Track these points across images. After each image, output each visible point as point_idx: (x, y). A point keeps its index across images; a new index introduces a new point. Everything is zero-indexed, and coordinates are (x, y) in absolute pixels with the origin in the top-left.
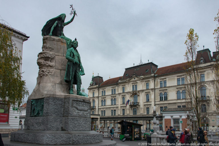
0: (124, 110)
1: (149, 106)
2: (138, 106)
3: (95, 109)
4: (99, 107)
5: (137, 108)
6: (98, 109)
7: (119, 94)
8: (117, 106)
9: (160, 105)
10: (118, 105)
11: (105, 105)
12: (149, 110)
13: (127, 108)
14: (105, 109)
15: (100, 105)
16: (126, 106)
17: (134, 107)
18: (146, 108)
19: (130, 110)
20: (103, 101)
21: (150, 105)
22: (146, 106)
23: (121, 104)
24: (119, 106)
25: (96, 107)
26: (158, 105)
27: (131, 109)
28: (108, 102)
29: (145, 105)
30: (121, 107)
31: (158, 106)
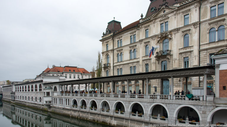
0: (147, 65)
1: (189, 54)
2: (168, 57)
3: (108, 68)
4: (115, 65)
5: (167, 60)
6: (113, 67)
7: (141, 41)
8: (138, 60)
9: (209, 51)
10: (139, 58)
11: (121, 61)
12: (188, 62)
13: (152, 62)
14: (122, 66)
15: (116, 61)
16: (150, 59)
17: (162, 58)
18: (183, 59)
19: (157, 64)
20: (120, 54)
21: (191, 52)
22: (183, 55)
23: (142, 57)
24: (141, 60)
25: (110, 64)
26: (206, 51)
27: (159, 63)
28: (126, 56)
29: (181, 54)
30: (143, 60)
31: (205, 54)
